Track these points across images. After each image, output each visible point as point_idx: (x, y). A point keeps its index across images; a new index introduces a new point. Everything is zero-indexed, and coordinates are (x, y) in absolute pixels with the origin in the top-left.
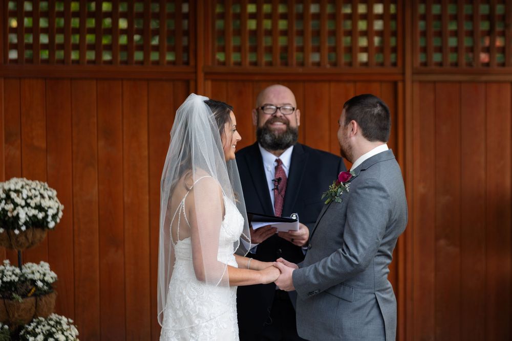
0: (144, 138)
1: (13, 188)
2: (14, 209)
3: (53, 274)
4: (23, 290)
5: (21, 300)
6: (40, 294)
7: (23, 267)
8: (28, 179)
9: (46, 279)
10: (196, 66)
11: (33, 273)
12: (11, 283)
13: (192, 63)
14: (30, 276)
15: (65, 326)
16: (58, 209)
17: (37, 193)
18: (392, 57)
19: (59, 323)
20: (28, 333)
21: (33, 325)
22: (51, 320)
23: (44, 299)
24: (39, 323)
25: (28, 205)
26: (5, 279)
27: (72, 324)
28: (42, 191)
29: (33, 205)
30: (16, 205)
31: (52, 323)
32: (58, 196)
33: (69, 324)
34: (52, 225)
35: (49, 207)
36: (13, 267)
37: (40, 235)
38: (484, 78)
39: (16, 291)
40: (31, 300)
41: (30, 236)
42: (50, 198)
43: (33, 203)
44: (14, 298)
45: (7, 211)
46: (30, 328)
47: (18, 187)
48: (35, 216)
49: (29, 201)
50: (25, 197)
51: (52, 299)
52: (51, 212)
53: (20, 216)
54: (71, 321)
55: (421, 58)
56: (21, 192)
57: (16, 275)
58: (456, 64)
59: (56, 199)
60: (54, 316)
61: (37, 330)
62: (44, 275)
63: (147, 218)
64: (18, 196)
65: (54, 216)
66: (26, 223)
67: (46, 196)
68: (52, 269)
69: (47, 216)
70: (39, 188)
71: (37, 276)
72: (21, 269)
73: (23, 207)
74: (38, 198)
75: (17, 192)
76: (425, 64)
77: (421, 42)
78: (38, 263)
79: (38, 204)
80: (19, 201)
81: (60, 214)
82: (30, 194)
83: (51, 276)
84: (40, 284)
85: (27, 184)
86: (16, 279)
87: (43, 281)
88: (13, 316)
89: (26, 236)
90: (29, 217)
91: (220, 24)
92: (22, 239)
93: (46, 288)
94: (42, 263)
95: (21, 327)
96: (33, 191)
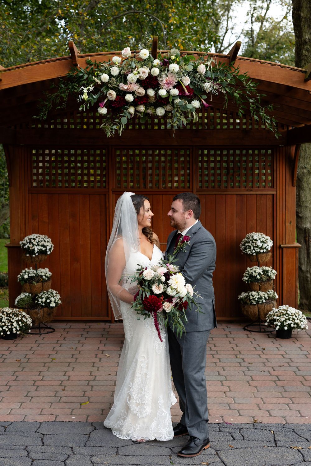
0: (88, 218)
1: (32, 238)
2: (33, 246)
3: (50, 273)
4: (37, 280)
5: (36, 284)
6: (44, 282)
7: (38, 270)
8: (40, 234)
9: (47, 275)
10: (109, 189)
11: (42, 273)
12: (32, 277)
13: (107, 187)
14: (40, 274)
15: (55, 295)
16: (51, 246)
17: (43, 240)
18: (188, 185)
19: (52, 293)
20: (39, 297)
21: (41, 294)
22: (49, 292)
23: (46, 283)
24: (44, 293)
25: (38, 245)
26: (29, 275)
27: (58, 293)
28: (45, 239)
29: (41, 245)
30: (34, 245)
31: (49, 293)
32: (51, 241)
33: (56, 293)
34: (49, 253)
35: (48, 246)
36: (34, 270)
37: (44, 257)
38: (225, 193)
39: (34, 280)
40: (40, 284)
41: (40, 257)
42: (48, 242)
43: (40, 244)
44: (33, 283)
45: (30, 247)
46: (40, 295)
47: (35, 237)
48: (41, 249)
49: (39, 243)
50: (37, 241)
51: (50, 283)
52: (48, 248)
53: (35, 249)
54: (57, 292)
55: (200, 184)
56: (36, 239)
57: (34, 274)
58: (214, 187)
59: (50, 242)
60: (50, 290)
61: (43, 296)
62: (46, 273)
63: (89, 250)
64: (34, 241)
65: (50, 249)
66: (38, 252)
67: (46, 241)
68: (50, 271)
69: (46, 249)
70: (43, 238)
71: (43, 274)
72: (37, 271)
73: (36, 246)
74: (43, 242)
75: (34, 239)
76: (201, 187)
77: (200, 178)
78: (44, 269)
79: (43, 244)
80: (35, 243)
81: (53, 249)
82: (39, 240)
83: (49, 274)
84: (44, 277)
85: (39, 236)
86: (34, 275)
87: (45, 276)
88: (33, 290)
89: (38, 257)
90: (39, 250)
91: (118, 172)
92: (37, 259)
93: (47, 279)
94: (46, 268)
95: (37, 295)
96: (41, 239)
